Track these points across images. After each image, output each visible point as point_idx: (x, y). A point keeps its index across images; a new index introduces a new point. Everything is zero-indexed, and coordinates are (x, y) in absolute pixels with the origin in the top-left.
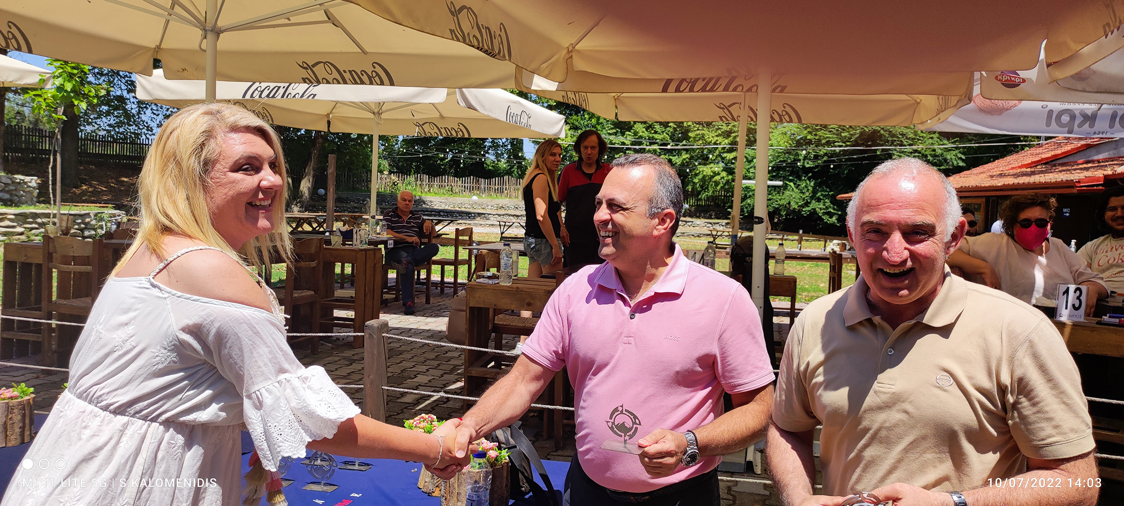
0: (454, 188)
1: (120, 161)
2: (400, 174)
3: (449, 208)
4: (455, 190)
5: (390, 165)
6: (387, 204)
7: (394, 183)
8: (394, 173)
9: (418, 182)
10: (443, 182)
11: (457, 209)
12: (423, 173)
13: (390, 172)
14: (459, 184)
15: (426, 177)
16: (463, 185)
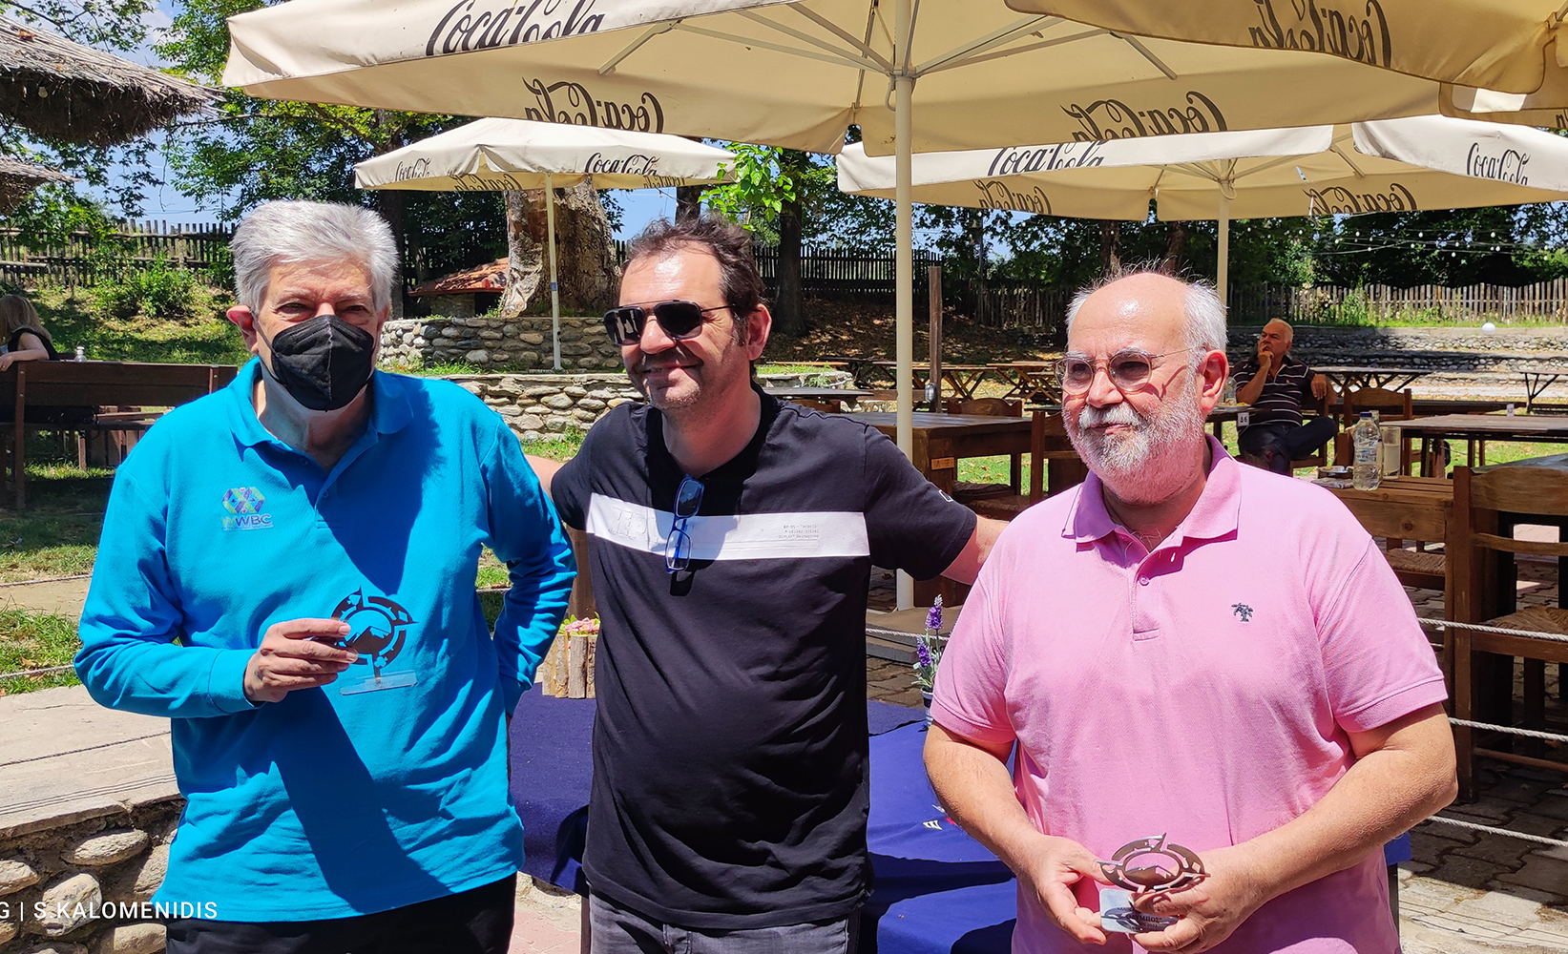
0: (1445, 309)
1: (862, 290)
2: (1335, 287)
3: (1434, 349)
4: (1448, 313)
5: (1316, 270)
6: (1308, 345)
7: (1323, 305)
8: (1323, 285)
9: (1371, 301)
10: (1422, 297)
11: (1451, 350)
12: (1382, 283)
13: (1317, 284)
14: (1454, 301)
15: (1386, 290)
16: (1465, 301)
